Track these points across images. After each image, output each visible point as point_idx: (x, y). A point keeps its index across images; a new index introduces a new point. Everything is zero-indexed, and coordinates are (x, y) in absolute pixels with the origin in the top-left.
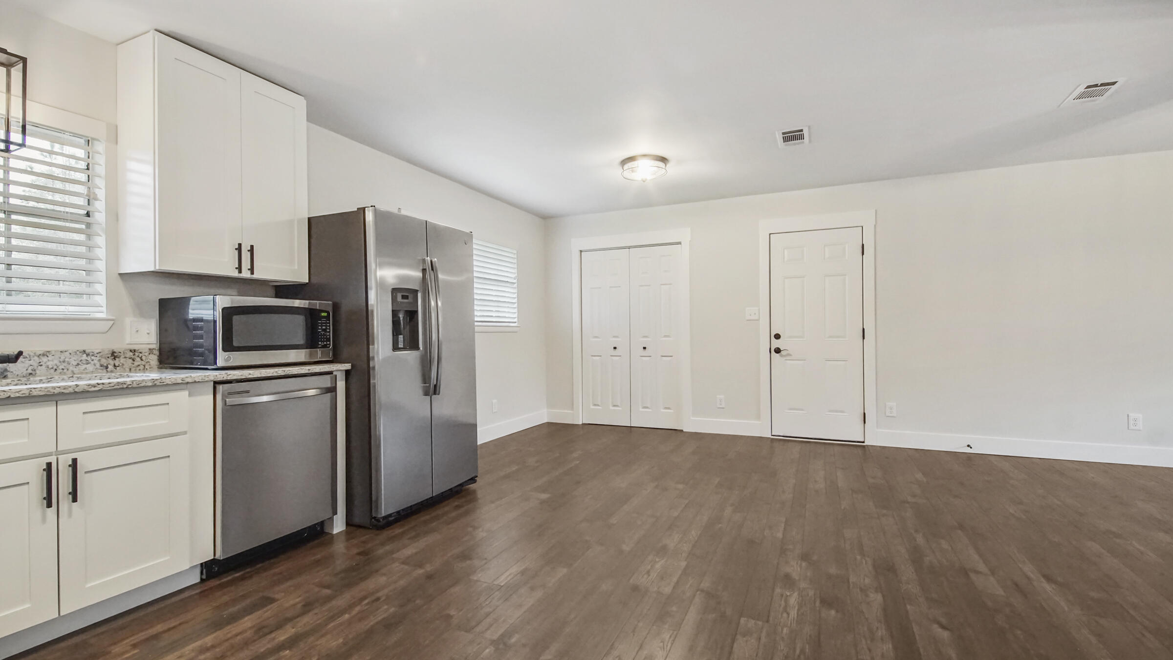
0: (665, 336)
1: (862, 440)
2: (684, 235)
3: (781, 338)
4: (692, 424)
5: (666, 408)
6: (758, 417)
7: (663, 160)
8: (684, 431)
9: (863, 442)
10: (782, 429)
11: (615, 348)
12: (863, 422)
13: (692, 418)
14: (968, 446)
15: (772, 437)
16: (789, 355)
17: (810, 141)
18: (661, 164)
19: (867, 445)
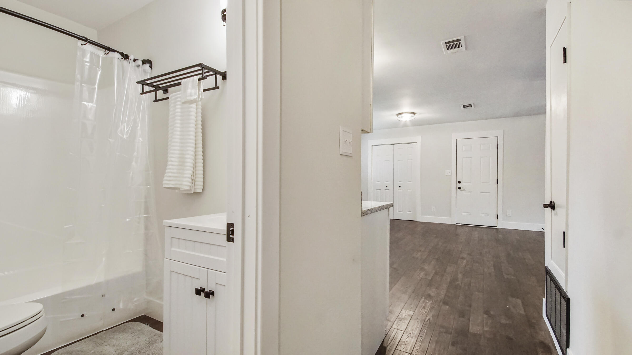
0: (409, 182)
1: (496, 226)
2: (419, 139)
3: (461, 183)
4: (421, 218)
5: (409, 212)
6: (450, 216)
7: (414, 113)
8: (417, 221)
9: (497, 227)
10: (461, 221)
11: (387, 186)
12: (497, 219)
13: (421, 216)
14: (543, 229)
15: (456, 224)
16: (465, 190)
17: (474, 107)
18: (413, 115)
19: (498, 228)
